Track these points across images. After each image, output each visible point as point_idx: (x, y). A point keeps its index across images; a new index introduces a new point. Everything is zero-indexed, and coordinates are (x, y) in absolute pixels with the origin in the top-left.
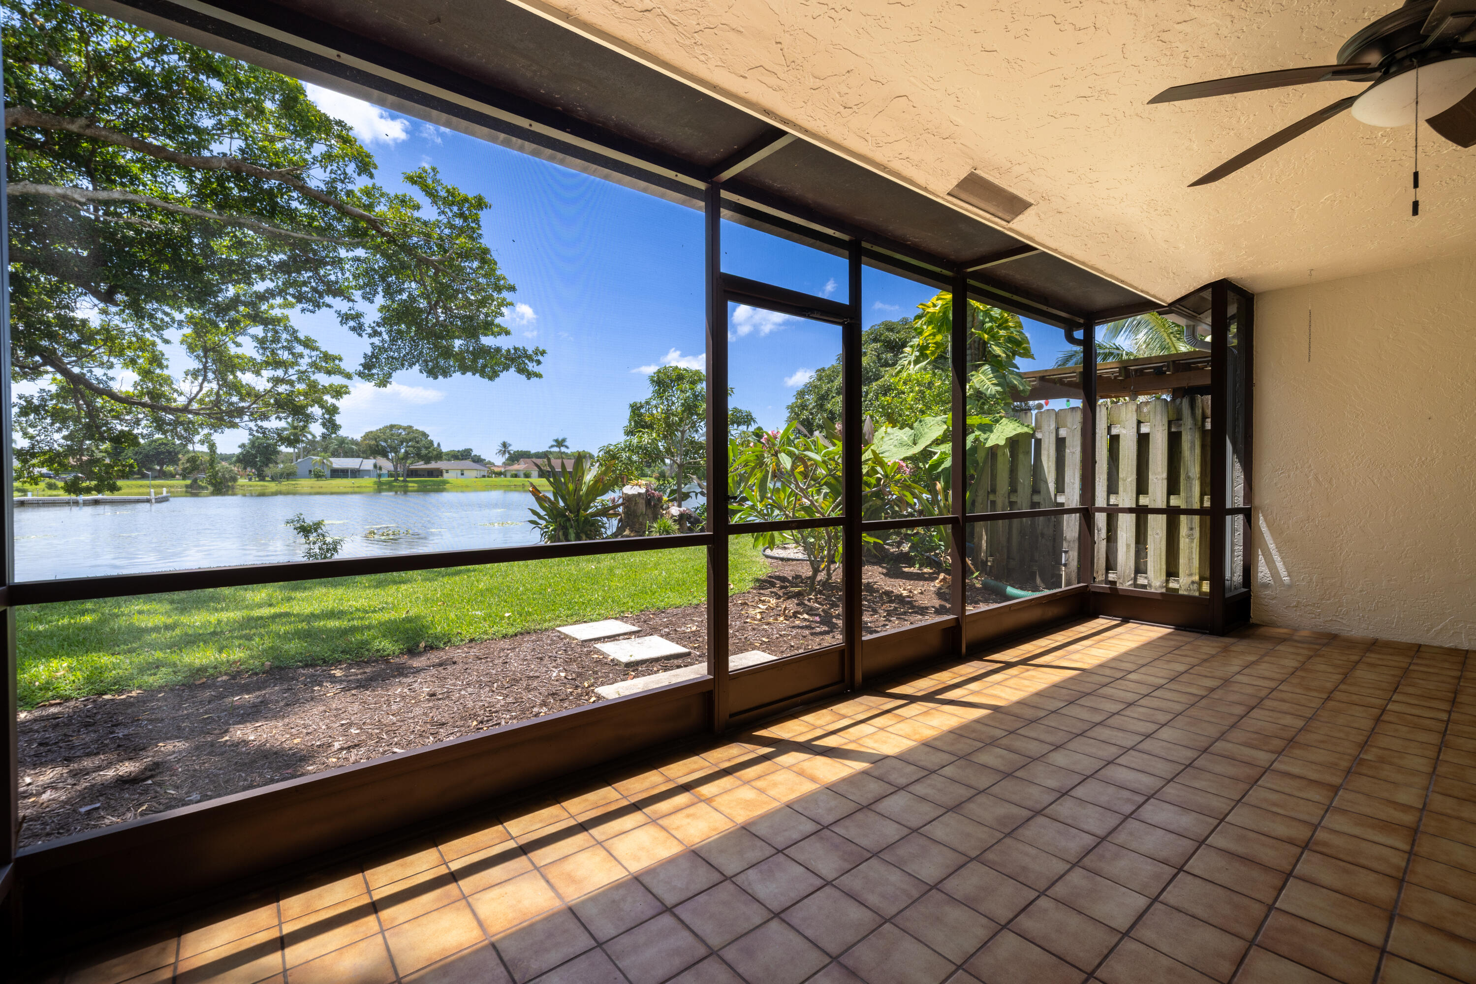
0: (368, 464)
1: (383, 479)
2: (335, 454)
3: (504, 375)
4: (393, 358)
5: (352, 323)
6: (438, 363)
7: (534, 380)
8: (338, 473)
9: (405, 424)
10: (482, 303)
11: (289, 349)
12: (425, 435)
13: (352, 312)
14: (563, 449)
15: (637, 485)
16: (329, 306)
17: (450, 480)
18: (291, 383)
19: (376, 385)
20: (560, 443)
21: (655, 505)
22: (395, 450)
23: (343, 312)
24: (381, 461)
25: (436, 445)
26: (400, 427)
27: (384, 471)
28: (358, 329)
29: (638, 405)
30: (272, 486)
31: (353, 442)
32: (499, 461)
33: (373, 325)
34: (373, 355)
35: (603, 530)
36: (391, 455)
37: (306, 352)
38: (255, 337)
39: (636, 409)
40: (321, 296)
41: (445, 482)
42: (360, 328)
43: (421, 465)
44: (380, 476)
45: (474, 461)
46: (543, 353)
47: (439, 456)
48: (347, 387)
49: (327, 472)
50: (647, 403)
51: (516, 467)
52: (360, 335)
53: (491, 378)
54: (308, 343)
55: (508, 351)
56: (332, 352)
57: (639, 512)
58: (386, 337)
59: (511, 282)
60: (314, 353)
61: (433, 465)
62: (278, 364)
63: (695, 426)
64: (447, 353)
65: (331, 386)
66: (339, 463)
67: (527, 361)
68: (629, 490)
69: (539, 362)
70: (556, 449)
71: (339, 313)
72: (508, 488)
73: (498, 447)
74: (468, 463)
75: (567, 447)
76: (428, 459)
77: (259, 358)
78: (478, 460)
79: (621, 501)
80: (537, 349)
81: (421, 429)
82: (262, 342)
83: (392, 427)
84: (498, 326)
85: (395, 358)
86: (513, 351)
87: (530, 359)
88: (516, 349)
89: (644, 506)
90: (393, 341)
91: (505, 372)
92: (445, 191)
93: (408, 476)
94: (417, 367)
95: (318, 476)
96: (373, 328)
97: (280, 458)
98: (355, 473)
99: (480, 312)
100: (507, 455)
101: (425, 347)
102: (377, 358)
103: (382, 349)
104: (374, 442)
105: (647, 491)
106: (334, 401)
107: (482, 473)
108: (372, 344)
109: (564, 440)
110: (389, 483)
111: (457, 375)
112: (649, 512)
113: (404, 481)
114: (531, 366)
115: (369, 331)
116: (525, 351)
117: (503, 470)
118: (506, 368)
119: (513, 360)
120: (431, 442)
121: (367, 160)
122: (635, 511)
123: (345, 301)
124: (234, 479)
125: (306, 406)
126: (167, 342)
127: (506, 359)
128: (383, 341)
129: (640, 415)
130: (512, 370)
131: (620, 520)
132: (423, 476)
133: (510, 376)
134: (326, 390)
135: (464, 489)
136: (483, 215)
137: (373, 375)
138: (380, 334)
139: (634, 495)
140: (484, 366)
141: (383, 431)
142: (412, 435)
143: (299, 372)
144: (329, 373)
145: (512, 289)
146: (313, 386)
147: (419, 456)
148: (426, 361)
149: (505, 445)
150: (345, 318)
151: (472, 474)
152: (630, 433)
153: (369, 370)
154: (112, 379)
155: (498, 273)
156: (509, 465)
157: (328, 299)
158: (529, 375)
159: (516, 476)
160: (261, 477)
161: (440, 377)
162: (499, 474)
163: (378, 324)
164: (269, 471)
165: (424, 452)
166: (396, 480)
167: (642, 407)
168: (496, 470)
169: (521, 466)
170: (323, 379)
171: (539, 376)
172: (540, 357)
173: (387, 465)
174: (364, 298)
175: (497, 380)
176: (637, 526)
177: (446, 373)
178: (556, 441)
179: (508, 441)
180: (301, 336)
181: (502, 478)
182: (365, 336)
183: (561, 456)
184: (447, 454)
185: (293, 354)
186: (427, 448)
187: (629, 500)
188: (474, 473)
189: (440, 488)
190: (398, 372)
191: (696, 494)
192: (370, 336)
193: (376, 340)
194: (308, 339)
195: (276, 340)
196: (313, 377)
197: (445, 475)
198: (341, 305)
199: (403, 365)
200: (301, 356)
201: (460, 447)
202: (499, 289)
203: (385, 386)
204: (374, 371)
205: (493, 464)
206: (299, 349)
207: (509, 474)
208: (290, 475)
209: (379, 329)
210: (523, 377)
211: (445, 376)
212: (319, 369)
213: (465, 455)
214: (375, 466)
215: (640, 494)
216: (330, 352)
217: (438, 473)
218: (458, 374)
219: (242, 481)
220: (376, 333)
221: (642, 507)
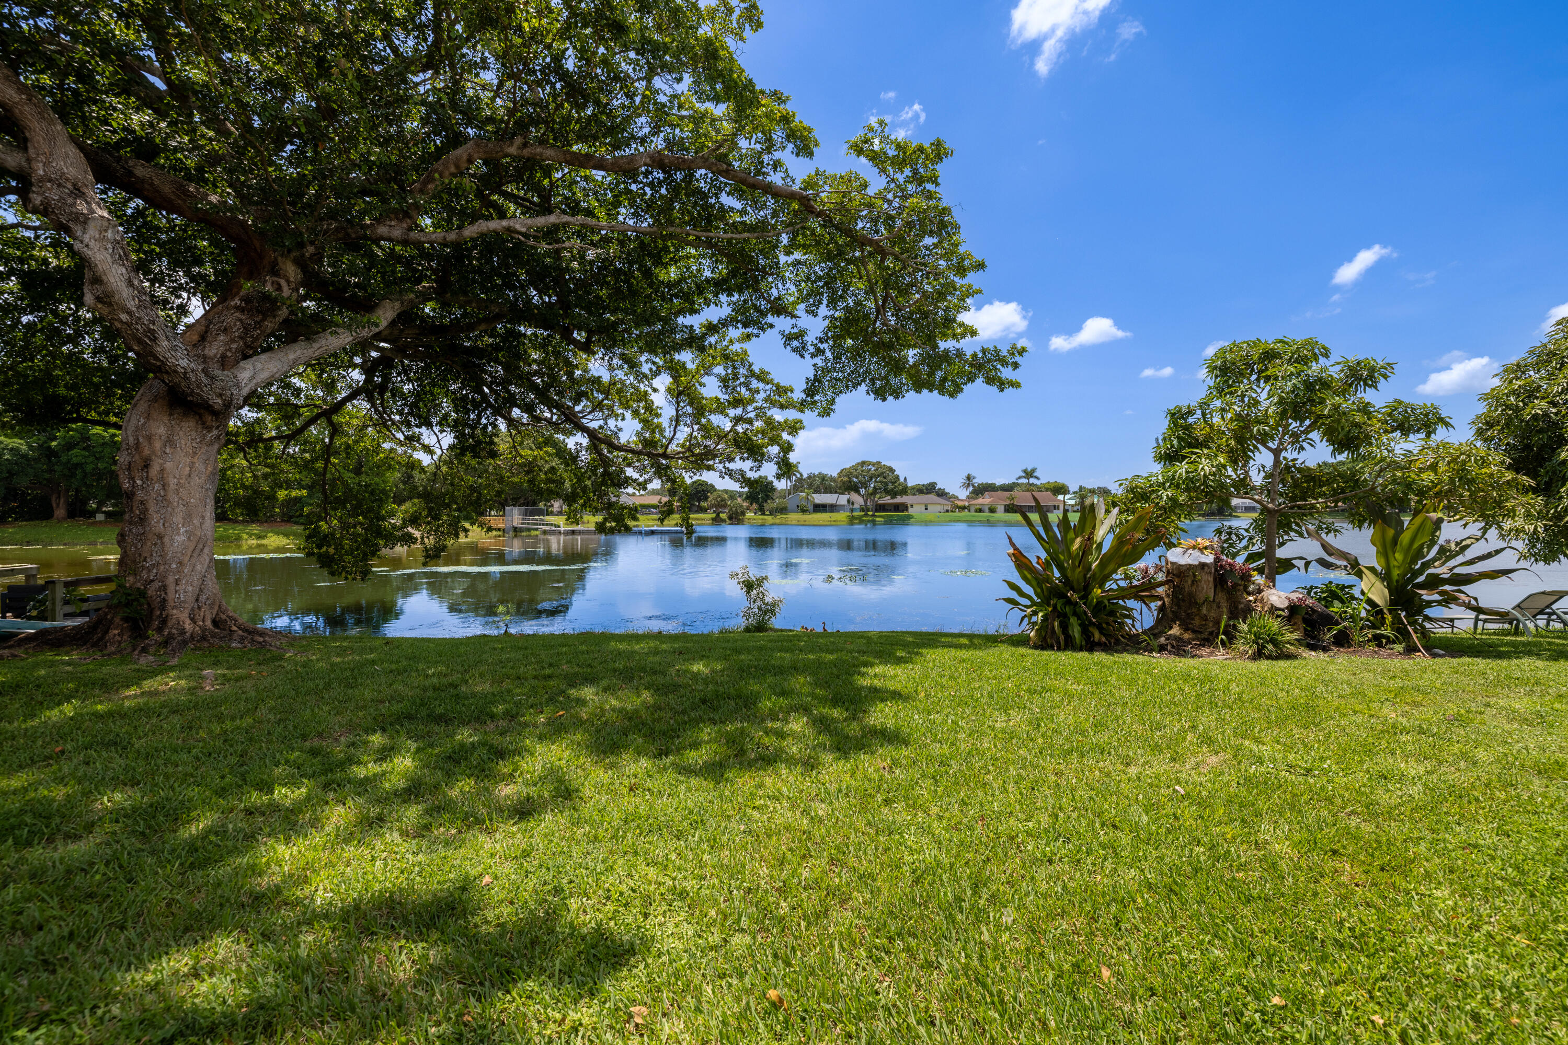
0: (843, 499)
1: (855, 514)
2: (817, 491)
3: (968, 388)
4: (837, 379)
5: (795, 343)
6: (888, 381)
7: (1009, 391)
8: (820, 508)
9: (874, 460)
10: (941, 295)
11: (747, 385)
12: (891, 470)
13: (795, 330)
14: (1032, 480)
15: (1194, 547)
16: (772, 326)
17: (914, 515)
18: (750, 421)
19: (819, 415)
20: (1029, 474)
21: (1235, 586)
22: (865, 485)
23: (787, 332)
24: (855, 497)
25: (902, 480)
26: (870, 463)
27: (856, 506)
28: (800, 351)
29: (1184, 410)
30: (770, 519)
31: (832, 479)
32: (963, 494)
33: (815, 342)
34: (817, 379)
35: (1129, 621)
36: (863, 491)
37: (761, 385)
38: (718, 376)
39: (1178, 417)
40: (763, 314)
41: (909, 517)
42: (803, 348)
43: (887, 500)
44: (852, 511)
45: (938, 495)
46: (1022, 351)
47: (904, 491)
48: (801, 421)
49: (811, 508)
50: (1204, 405)
51: (980, 501)
52: (802, 356)
53: (952, 395)
54: (762, 377)
55: (975, 355)
56: (784, 383)
57: (1201, 597)
58: (829, 354)
59: (978, 256)
60: (770, 386)
61: (899, 500)
62: (737, 402)
63: (1298, 441)
64: (898, 367)
65: (786, 422)
66: (820, 498)
67: (999, 366)
68: (1176, 556)
69: (1016, 366)
70: (1024, 481)
71: (782, 333)
72: (970, 523)
73: (961, 479)
74: (932, 497)
75: (1038, 478)
76: (894, 494)
77: (724, 397)
78: (942, 494)
79: (1161, 577)
80: (1014, 347)
81: (888, 464)
82: (724, 381)
83: (863, 463)
84: (962, 325)
85: (839, 380)
86: (980, 355)
87: (1004, 363)
88: (984, 351)
89: (1211, 585)
90: (837, 358)
91: (969, 385)
92: (893, 147)
93: (877, 511)
94: (863, 388)
95: (804, 511)
96: (815, 345)
97: (776, 494)
98: (833, 508)
99: (939, 307)
100: (971, 488)
101: (873, 363)
102: (820, 382)
103: (826, 371)
104: (846, 479)
105: (1217, 560)
106: (790, 438)
107: (946, 508)
108: (815, 365)
109: (1034, 470)
110: (859, 518)
111: (911, 395)
112: (1222, 598)
113: (873, 515)
114: (1006, 373)
115: (812, 349)
116: (997, 351)
117: (967, 504)
118: (971, 379)
119: (980, 367)
120: (897, 477)
121: (805, 134)
122: (1191, 595)
123: (788, 318)
124: (743, 514)
125: (763, 446)
126: (655, 390)
127: (971, 365)
128: (826, 360)
129: (1188, 428)
130: (980, 381)
131: (1161, 609)
132: (890, 511)
133: (977, 389)
134: (782, 426)
135: (927, 523)
136: (942, 169)
137: (816, 402)
138: (823, 352)
139: (1190, 567)
140: (944, 380)
141: (854, 468)
142: (880, 471)
143: (756, 408)
144: (782, 407)
145: (981, 266)
146: (769, 422)
147: (887, 492)
148: (873, 381)
149: (969, 478)
150: (789, 338)
151: (937, 507)
152: (1169, 457)
153: (812, 396)
154: (620, 430)
155: (961, 250)
156: (974, 499)
157: (770, 319)
158: (1002, 385)
159: (980, 511)
160: (762, 511)
161: (890, 399)
162: (963, 508)
163: (821, 341)
164: (769, 505)
165: (890, 486)
166: (866, 515)
167: (1190, 412)
168: (960, 504)
169: (985, 500)
170: (778, 416)
171: (1014, 384)
172: (1018, 359)
173: (858, 500)
174: (807, 311)
175: (960, 396)
176: (1197, 622)
177: (897, 393)
178: (1025, 471)
179: (973, 474)
180: (756, 369)
181: (966, 512)
182: (807, 356)
183: (1030, 488)
184: (913, 488)
185: (749, 389)
186: (893, 483)
187: (1178, 574)
188: (938, 508)
189: (905, 521)
190: (842, 396)
191: (1307, 564)
192: (813, 356)
193: (818, 361)
194: (762, 372)
195: (735, 377)
196: (769, 414)
197: (910, 509)
198: (783, 323)
199: (847, 387)
200: (757, 391)
201: (925, 481)
202: (961, 271)
203: (828, 415)
204: (817, 398)
205: (957, 498)
206: (755, 384)
207: (973, 509)
208: (783, 510)
209: (821, 346)
210: (994, 389)
211: (896, 398)
212: (773, 404)
213: (929, 489)
214: (848, 501)
215: (1203, 565)
216: (782, 384)
217: (902, 507)
218: (912, 393)
219: (749, 515)
220: (819, 352)
221: (1206, 588)
